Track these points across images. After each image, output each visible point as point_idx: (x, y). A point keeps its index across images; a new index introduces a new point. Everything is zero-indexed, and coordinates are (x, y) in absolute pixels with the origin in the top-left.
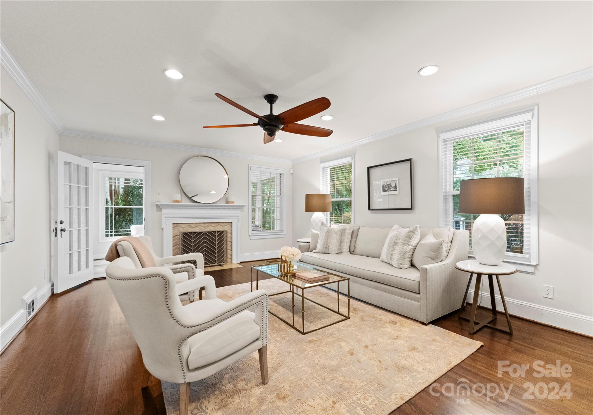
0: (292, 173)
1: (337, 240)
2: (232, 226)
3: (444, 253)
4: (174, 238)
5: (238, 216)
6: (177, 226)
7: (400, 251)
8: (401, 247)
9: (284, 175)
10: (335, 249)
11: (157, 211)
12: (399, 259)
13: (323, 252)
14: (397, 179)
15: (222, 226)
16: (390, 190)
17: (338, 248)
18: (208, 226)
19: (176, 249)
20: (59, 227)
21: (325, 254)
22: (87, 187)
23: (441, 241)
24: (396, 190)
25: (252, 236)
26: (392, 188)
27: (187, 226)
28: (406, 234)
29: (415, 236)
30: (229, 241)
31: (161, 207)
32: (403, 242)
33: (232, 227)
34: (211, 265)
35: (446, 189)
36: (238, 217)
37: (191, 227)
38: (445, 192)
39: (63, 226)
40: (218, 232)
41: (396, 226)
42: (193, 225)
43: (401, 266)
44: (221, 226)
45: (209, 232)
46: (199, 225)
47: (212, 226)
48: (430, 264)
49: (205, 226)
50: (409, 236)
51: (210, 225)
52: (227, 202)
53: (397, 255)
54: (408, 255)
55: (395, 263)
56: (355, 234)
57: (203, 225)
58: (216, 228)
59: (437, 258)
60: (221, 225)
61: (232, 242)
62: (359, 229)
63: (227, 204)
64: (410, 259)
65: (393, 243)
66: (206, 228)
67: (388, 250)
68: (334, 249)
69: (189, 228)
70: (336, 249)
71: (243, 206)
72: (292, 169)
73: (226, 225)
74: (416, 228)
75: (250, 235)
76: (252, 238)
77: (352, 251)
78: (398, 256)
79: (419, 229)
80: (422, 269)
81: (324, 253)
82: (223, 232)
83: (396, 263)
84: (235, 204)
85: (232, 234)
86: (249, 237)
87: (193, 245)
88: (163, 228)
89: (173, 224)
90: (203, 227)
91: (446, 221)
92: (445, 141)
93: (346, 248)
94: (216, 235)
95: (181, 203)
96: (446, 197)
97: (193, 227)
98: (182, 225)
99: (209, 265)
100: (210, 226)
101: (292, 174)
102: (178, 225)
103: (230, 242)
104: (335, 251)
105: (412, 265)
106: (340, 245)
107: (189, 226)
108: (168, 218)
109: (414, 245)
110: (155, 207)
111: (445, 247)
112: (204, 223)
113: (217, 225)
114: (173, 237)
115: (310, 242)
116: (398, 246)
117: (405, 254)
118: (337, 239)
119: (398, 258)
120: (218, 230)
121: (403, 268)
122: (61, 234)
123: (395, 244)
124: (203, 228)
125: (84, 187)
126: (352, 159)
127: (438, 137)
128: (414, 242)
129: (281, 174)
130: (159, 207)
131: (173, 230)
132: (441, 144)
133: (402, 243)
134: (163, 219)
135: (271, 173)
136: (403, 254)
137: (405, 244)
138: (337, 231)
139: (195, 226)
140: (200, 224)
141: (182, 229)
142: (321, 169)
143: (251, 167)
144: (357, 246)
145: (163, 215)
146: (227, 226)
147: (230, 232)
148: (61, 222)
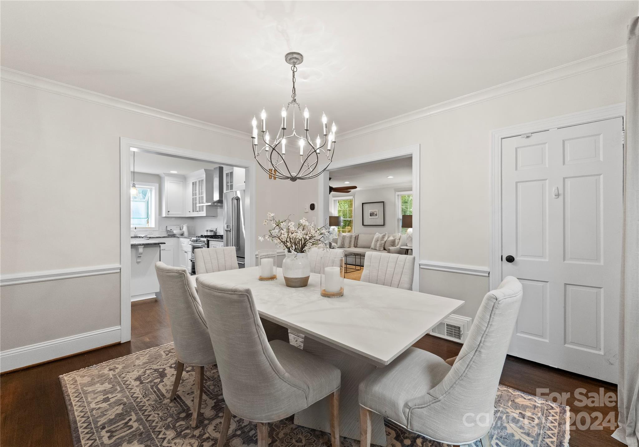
3: (396, 244)
8: (380, 242)
12: (379, 247)
14: (377, 210)
17: (349, 245)
23: (396, 239)
24: (377, 216)
26: (374, 215)
29: (386, 237)
35: (398, 217)
38: (398, 218)
41: (377, 233)
43: (380, 249)
50: (383, 237)
53: (378, 245)
54: (383, 245)
55: (377, 249)
56: (356, 238)
59: (393, 245)
62: (358, 235)
64: (383, 247)
65: (376, 240)
67: (375, 243)
74: (386, 233)
77: (355, 246)
79: (387, 234)
80: (388, 249)
91: (398, 231)
92: (398, 195)
93: (352, 245)
96: (398, 220)
104: (347, 246)
105: (385, 249)
106: (350, 243)
109: (385, 241)
111: (397, 241)
117: (382, 244)
123: (378, 240)
126: (353, 197)
127: (395, 193)
128: (385, 239)
132: (396, 196)
137: (381, 240)
138: (348, 236)
142: (333, 201)
144: (358, 244)
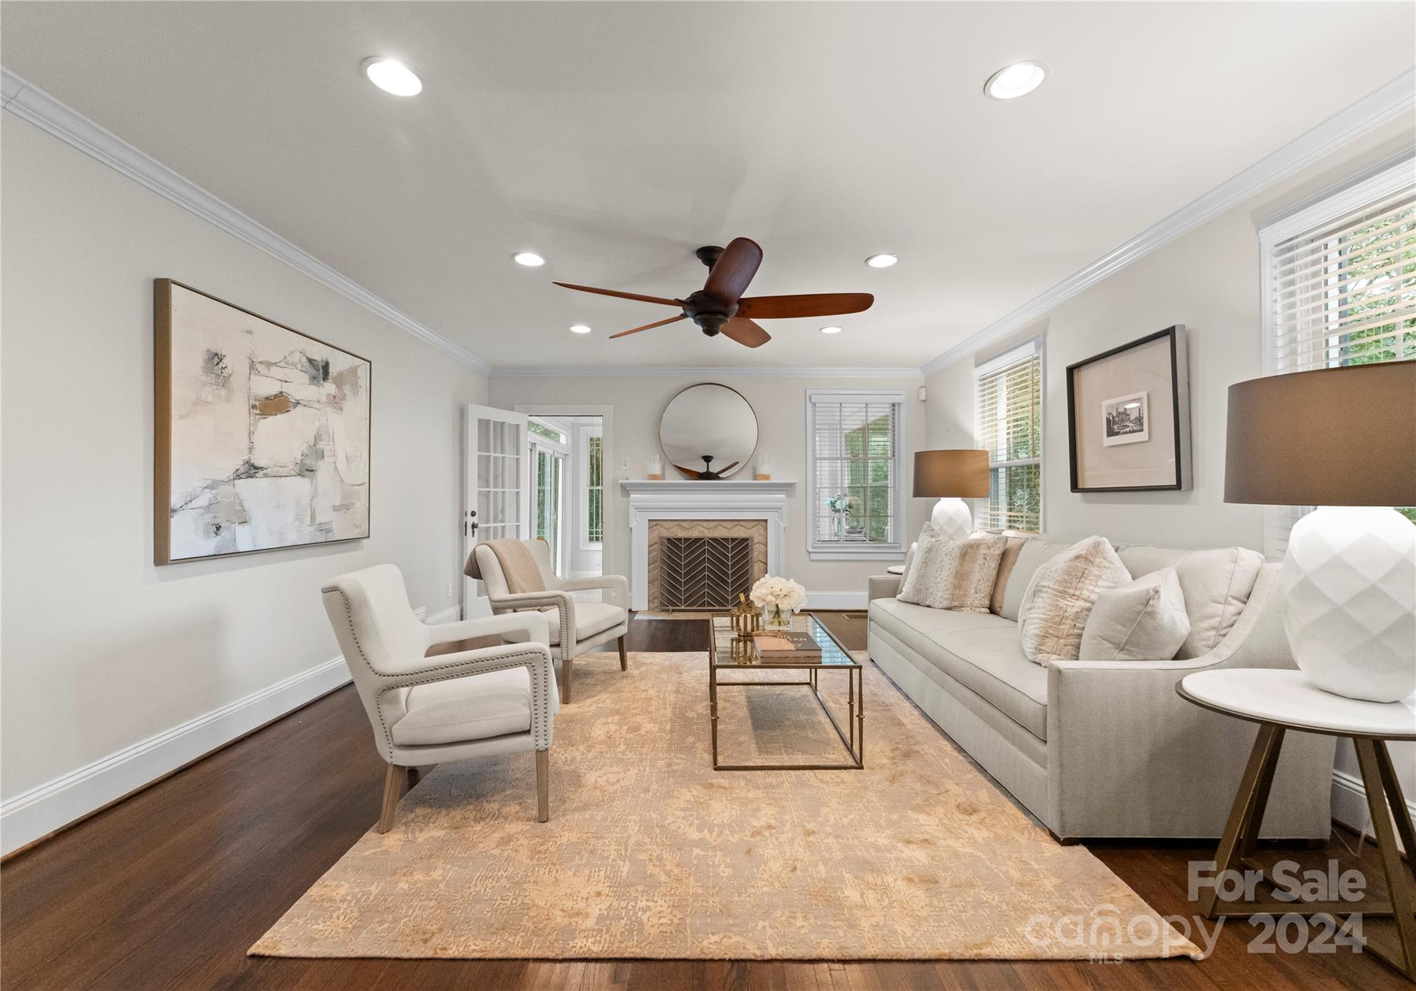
0: (924, 399)
1: (951, 574)
2: (766, 529)
4: (651, 548)
5: (779, 507)
6: (656, 525)
7: (1044, 614)
8: (1048, 601)
9: (901, 406)
10: (942, 597)
11: (623, 496)
12: (1038, 635)
13: (915, 601)
14: (1143, 395)
15: (746, 528)
16: (1125, 430)
17: (953, 595)
18: (716, 527)
19: (654, 569)
20: (470, 520)
21: (920, 607)
22: (518, 457)
23: (1148, 592)
24: (1142, 430)
25: (812, 552)
26: (1130, 424)
27: (675, 526)
28: (1068, 564)
29: (1094, 571)
30: (761, 561)
31: (628, 489)
32: (1056, 587)
33: (767, 532)
34: (718, 608)
36: (780, 509)
37: (683, 527)
39: (475, 520)
40: (734, 540)
42: (685, 524)
44: (743, 528)
45: (715, 540)
46: (697, 525)
47: (724, 527)
48: (1109, 660)
49: (710, 527)
50: (1076, 570)
51: (720, 525)
52: (755, 477)
53: (1036, 624)
54: (1071, 629)
55: (1027, 647)
56: (1010, 560)
57: (705, 524)
58: (732, 531)
60: (741, 526)
61: (766, 564)
63: (755, 479)
65: (1033, 589)
66: (711, 530)
68: (940, 594)
69: (679, 530)
70: (947, 596)
71: (791, 485)
72: (923, 390)
73: (754, 527)
74: (1097, 546)
75: (810, 550)
76: (813, 557)
77: (997, 605)
78: (1037, 628)
80: (1050, 669)
81: (918, 604)
82: (745, 540)
83: (1029, 648)
84: (772, 481)
85: (766, 546)
86: (807, 554)
87: (683, 563)
88: (631, 528)
89: (649, 520)
90: (707, 529)
93: (980, 597)
94: (730, 546)
95: (664, 479)
97: (686, 528)
98: (665, 523)
99: (714, 608)
100: (720, 527)
101: (924, 401)
102: (658, 523)
103: (764, 563)
104: (942, 601)
106: (958, 585)
107: (678, 525)
108: (640, 509)
109: (1094, 598)
110: (619, 488)
112: (707, 520)
113: (736, 526)
114: (649, 546)
115: (901, 574)
116: (1043, 597)
118: (949, 569)
119: (1037, 631)
120: (736, 536)
121: (1043, 665)
122: (473, 532)
123: (1038, 590)
124: (706, 531)
125: (514, 458)
126: (1037, 348)
128: (1093, 590)
129: (893, 405)
130: (626, 489)
131: (649, 532)
133: (1054, 589)
134: (632, 510)
135: (867, 405)
136: (1052, 623)
137: (1063, 593)
138: (953, 549)
139: (690, 526)
140: (701, 523)
141: (667, 532)
142: (977, 383)
143: (812, 396)
145: (631, 504)
146: (757, 527)
147: (761, 539)
148: (473, 514)
